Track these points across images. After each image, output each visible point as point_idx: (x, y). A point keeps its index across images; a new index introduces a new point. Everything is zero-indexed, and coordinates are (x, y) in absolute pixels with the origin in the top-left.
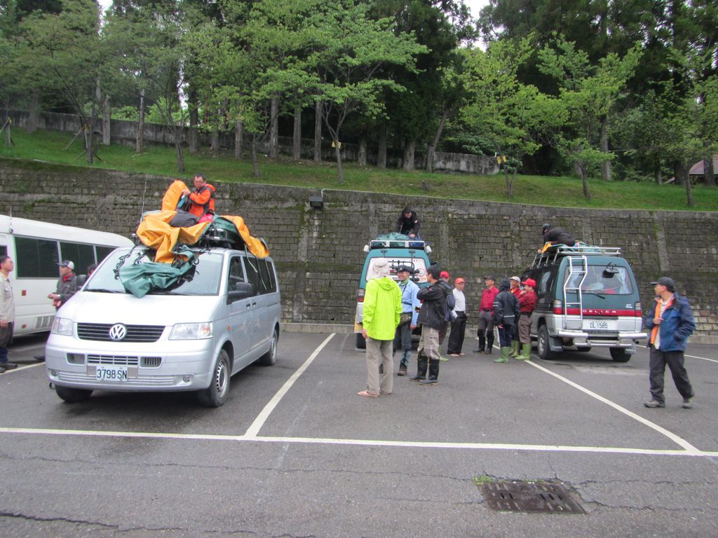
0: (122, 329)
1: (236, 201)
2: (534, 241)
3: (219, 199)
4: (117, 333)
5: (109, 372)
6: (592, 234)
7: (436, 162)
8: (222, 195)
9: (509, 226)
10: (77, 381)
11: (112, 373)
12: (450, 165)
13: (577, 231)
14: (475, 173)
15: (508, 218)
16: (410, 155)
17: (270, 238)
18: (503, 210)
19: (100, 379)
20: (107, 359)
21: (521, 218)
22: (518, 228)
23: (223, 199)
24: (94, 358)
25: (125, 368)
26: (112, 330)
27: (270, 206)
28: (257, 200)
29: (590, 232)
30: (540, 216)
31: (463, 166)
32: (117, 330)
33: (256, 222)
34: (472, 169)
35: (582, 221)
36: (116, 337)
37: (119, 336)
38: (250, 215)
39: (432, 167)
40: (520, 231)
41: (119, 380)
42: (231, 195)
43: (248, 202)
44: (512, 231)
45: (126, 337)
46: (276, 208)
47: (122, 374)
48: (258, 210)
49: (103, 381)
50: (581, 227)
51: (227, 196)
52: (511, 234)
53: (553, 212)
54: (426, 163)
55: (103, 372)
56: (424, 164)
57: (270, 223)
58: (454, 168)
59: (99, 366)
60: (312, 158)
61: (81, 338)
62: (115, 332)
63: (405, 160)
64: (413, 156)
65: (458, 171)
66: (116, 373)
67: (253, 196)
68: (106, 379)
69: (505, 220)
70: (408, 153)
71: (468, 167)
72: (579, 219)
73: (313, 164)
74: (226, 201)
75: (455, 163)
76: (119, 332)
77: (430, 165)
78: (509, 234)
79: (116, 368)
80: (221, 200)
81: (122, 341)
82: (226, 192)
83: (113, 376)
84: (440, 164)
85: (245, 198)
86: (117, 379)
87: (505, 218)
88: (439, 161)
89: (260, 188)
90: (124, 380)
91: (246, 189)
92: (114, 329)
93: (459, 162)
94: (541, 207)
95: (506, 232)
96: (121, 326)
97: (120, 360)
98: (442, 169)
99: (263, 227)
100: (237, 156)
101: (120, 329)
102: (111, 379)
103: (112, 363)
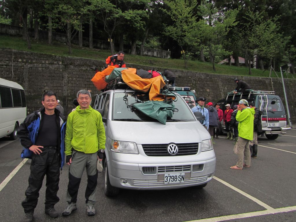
0: (175, 147)
1: (65, 65)
2: (202, 88)
3: (56, 64)
4: (173, 150)
5: (173, 178)
6: (222, 85)
7: (144, 52)
8: (58, 62)
9: (191, 81)
10: (149, 186)
11: (175, 178)
12: (150, 54)
13: (217, 84)
14: (160, 57)
15: (190, 77)
16: (134, 48)
17: (86, 85)
18: (189, 74)
19: (167, 183)
20: (170, 169)
21: (196, 78)
22: (194, 82)
23: (59, 64)
24: (162, 169)
25: (183, 173)
26: (169, 148)
27: (84, 69)
28: (77, 65)
29: (222, 84)
30: (203, 77)
31: (155, 54)
32: (173, 148)
33: (77, 77)
34: (159, 56)
35: (218, 80)
36: (173, 153)
37: (175, 152)
38: (73, 73)
39: (142, 54)
40: (195, 83)
41: (179, 182)
42: (63, 62)
43: (72, 67)
44: (193, 83)
45: (179, 152)
46: (87, 70)
47: (181, 178)
48: (78, 71)
49: (168, 184)
50: (218, 82)
51: (61, 63)
52: (193, 85)
53: (208, 75)
54: (140, 52)
55: (169, 178)
56: (139, 52)
57: (84, 77)
58: (151, 55)
59: (166, 174)
60: (88, 46)
61: (147, 155)
62: (172, 149)
63: (132, 50)
64: (135, 49)
65: (153, 56)
66: (178, 177)
67: (75, 64)
68: (171, 182)
69: (189, 78)
70: (133, 47)
71: (157, 55)
72: (217, 79)
73: (90, 49)
74: (60, 65)
75: (152, 53)
76: (175, 149)
77: (141, 53)
78: (191, 85)
79: (178, 174)
80: (58, 65)
81: (177, 155)
82: (60, 61)
83: (176, 180)
84: (145, 53)
85: (71, 64)
86: (178, 182)
87: (189, 77)
88: (145, 51)
89: (78, 59)
90: (183, 181)
91: (71, 59)
92: (170, 147)
93: (154, 52)
94: (203, 73)
95: (190, 84)
96: (174, 145)
97: (178, 168)
98: (146, 55)
99: (81, 79)
100: (50, 43)
101: (174, 147)
102: (174, 182)
103: (173, 171)
